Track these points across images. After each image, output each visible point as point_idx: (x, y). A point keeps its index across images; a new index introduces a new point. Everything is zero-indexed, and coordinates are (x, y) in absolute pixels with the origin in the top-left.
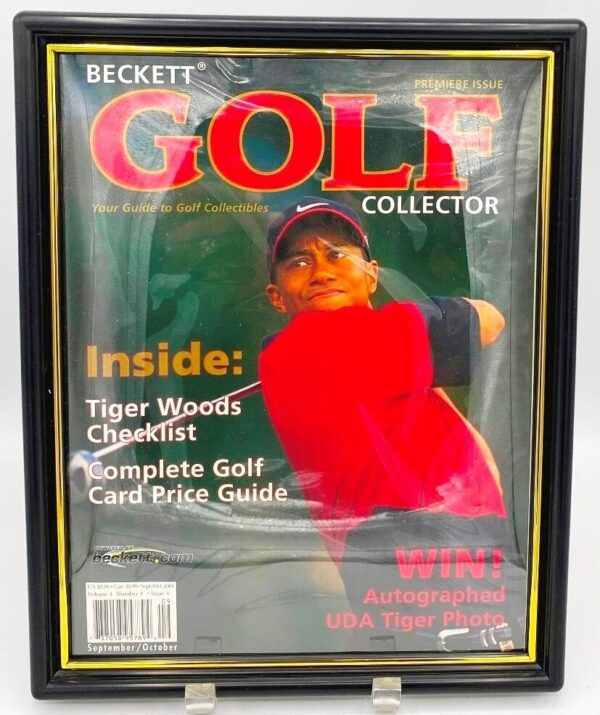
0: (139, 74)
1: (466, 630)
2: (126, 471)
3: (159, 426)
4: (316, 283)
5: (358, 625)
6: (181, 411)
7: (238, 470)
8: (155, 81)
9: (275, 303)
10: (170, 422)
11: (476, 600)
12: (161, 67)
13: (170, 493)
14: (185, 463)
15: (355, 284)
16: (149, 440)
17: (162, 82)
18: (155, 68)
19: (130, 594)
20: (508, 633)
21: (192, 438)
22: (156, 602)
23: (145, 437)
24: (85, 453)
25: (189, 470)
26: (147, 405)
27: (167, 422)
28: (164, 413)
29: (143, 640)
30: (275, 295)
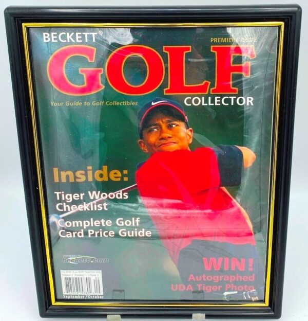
0: (69, 37)
1: (236, 292)
2: (76, 224)
3: (89, 204)
4: (162, 139)
5: (185, 290)
6: (100, 197)
7: (128, 223)
8: (78, 41)
9: (142, 148)
10: (95, 202)
11: (241, 280)
12: (81, 33)
13: (96, 233)
14: (103, 220)
15: (181, 139)
16: (85, 210)
17: (81, 41)
18: (77, 34)
19: (81, 275)
20: (256, 293)
21: (106, 209)
22: (93, 278)
23: (83, 208)
24: (56, 215)
25: (105, 223)
26: (84, 194)
27: (93, 202)
28: (92, 198)
29: (88, 294)
30: (143, 144)
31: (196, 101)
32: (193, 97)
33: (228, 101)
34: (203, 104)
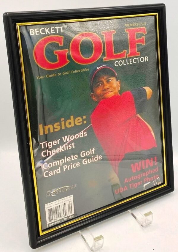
0: (47, 31)
1: (150, 182)
2: (55, 163)
3: (63, 146)
5: (123, 190)
6: (70, 139)
7: (88, 153)
8: (52, 33)
9: (93, 99)
10: (67, 144)
11: (152, 173)
12: (53, 28)
13: (69, 167)
14: (72, 156)
15: (115, 88)
16: (61, 151)
17: (54, 33)
18: (51, 28)
19: (59, 203)
21: (74, 147)
22: (67, 203)
23: (60, 151)
24: (41, 161)
25: (73, 158)
26: (59, 140)
27: (66, 144)
28: (65, 141)
29: (64, 217)
30: (93, 96)
31: (121, 63)
32: (119, 60)
33: (136, 61)
34: (124, 64)
